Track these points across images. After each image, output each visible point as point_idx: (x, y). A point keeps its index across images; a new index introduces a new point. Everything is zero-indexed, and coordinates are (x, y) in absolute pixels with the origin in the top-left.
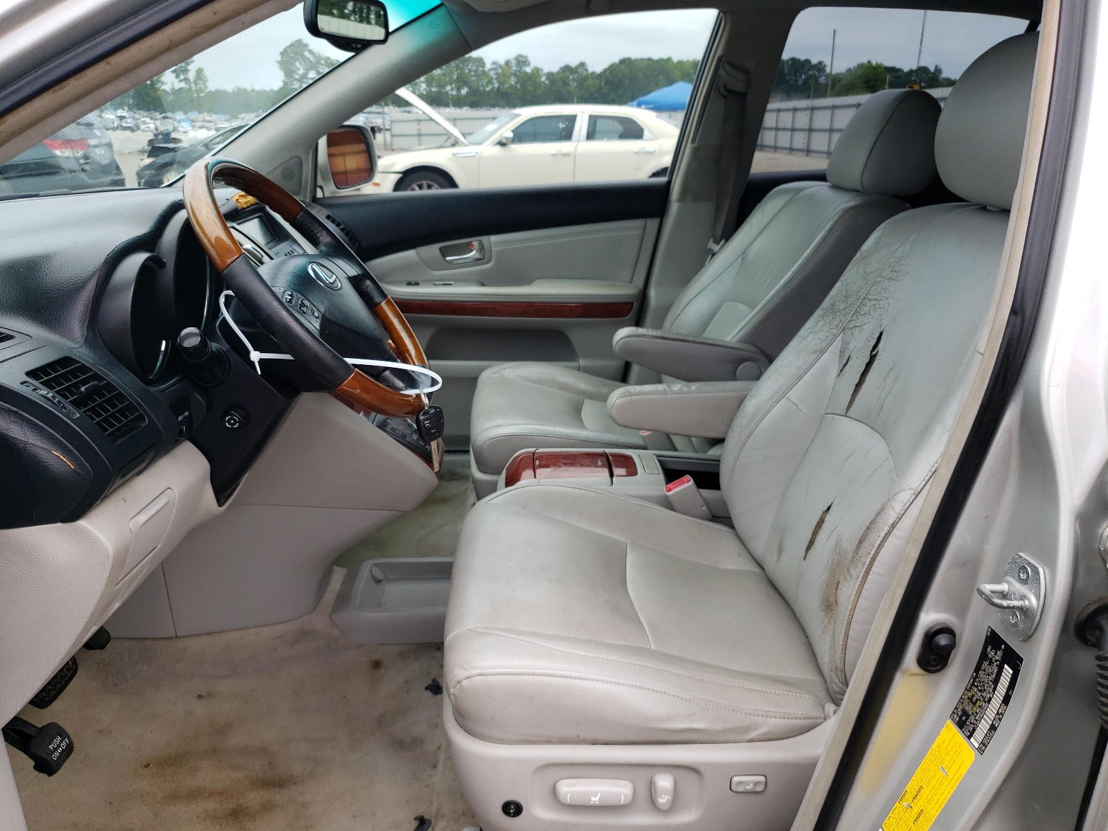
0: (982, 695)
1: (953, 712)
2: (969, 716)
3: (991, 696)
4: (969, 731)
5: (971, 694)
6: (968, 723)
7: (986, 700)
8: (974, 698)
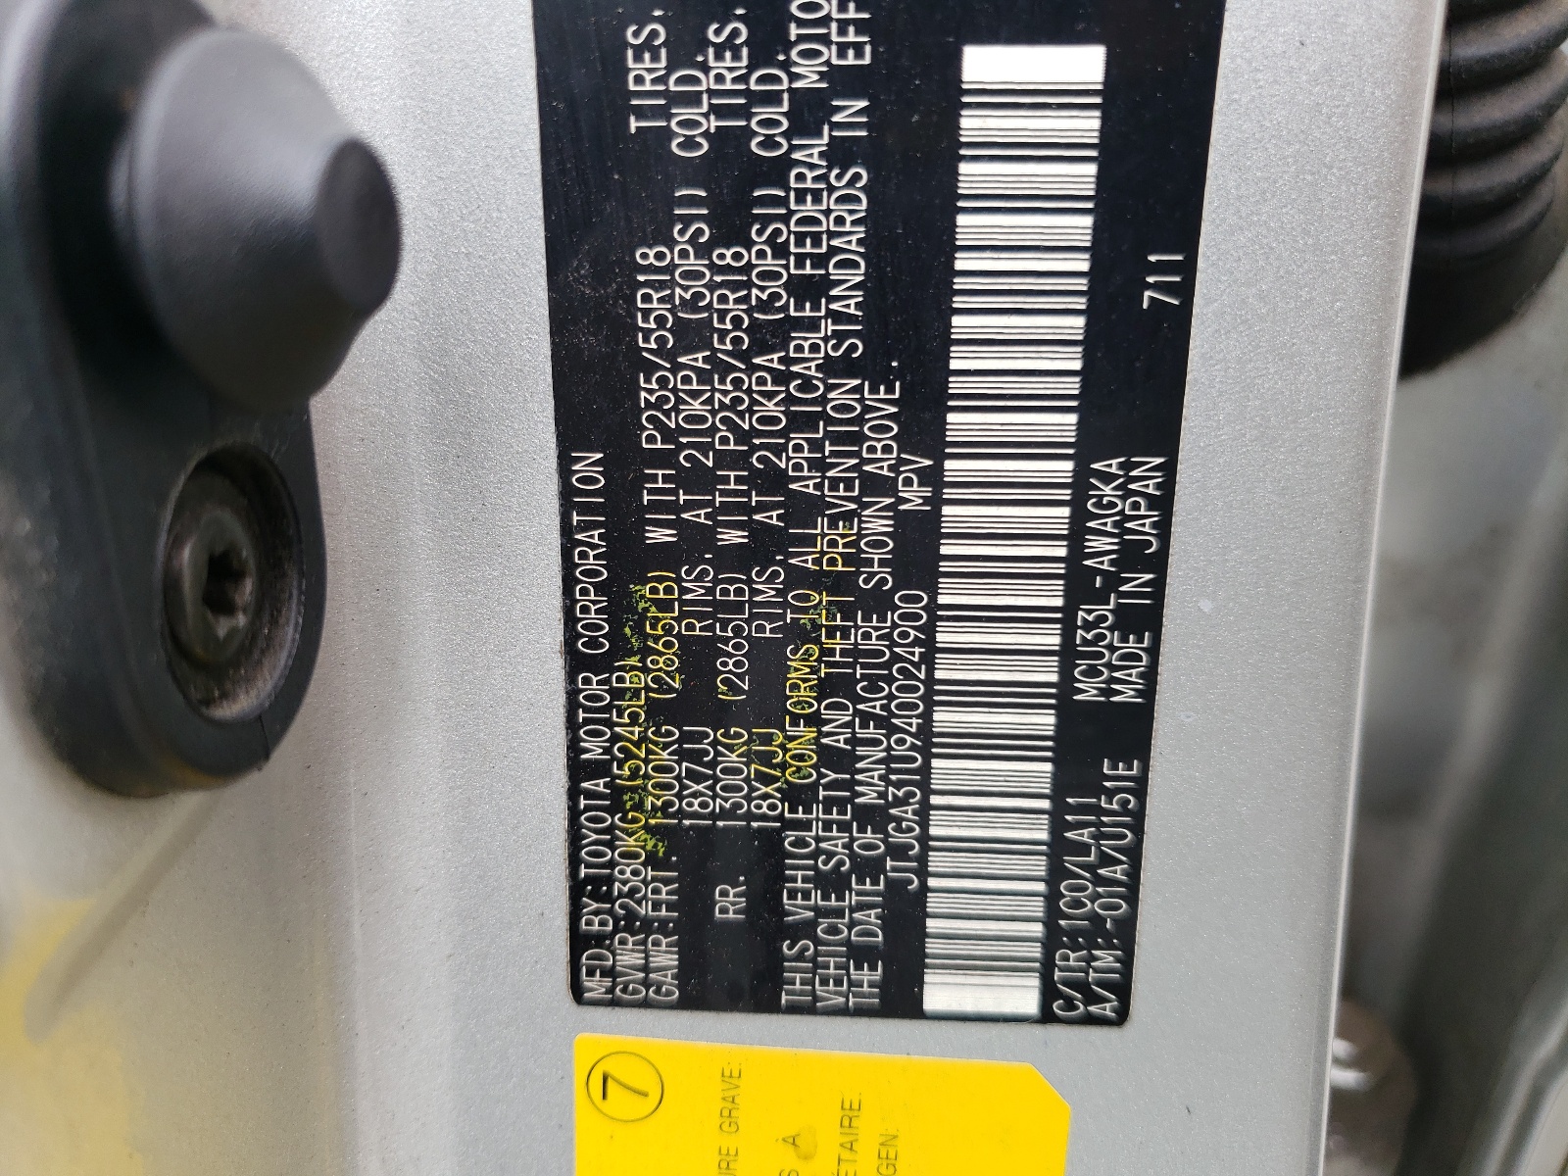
0: (798, 578)
1: (579, 942)
2: (771, 842)
3: (914, 496)
4: (860, 955)
5: (666, 661)
6: (797, 910)
7: (878, 572)
8: (731, 664)
